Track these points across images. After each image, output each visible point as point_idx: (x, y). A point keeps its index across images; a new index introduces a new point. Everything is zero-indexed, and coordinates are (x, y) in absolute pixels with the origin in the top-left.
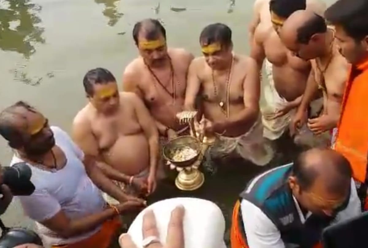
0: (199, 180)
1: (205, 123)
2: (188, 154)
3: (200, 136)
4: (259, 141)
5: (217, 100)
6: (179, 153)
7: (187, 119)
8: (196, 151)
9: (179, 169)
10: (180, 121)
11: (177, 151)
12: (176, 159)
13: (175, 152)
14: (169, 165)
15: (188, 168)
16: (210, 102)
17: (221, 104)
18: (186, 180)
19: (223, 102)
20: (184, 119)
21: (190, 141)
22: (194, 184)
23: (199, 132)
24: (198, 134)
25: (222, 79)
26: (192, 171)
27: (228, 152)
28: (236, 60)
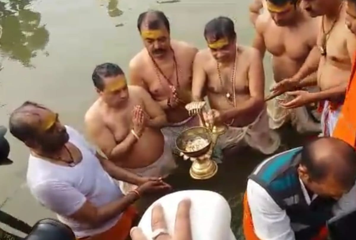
0: (213, 169)
1: (213, 113)
2: (200, 144)
3: (210, 126)
4: (265, 130)
5: (223, 92)
6: (191, 144)
7: (196, 110)
8: (207, 140)
9: (192, 159)
10: (189, 113)
11: (190, 142)
12: (188, 150)
13: (187, 143)
14: (183, 156)
15: (202, 158)
16: (217, 93)
17: (228, 95)
18: (202, 169)
19: (230, 93)
20: (193, 110)
21: (201, 131)
22: (208, 172)
23: (208, 121)
24: (207, 124)
25: (227, 70)
26: (205, 159)
27: (236, 142)
28: (240, 51)
